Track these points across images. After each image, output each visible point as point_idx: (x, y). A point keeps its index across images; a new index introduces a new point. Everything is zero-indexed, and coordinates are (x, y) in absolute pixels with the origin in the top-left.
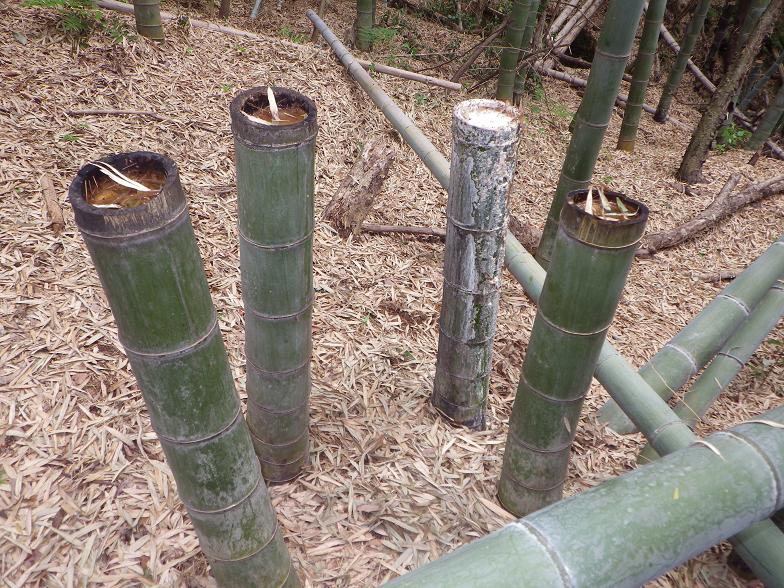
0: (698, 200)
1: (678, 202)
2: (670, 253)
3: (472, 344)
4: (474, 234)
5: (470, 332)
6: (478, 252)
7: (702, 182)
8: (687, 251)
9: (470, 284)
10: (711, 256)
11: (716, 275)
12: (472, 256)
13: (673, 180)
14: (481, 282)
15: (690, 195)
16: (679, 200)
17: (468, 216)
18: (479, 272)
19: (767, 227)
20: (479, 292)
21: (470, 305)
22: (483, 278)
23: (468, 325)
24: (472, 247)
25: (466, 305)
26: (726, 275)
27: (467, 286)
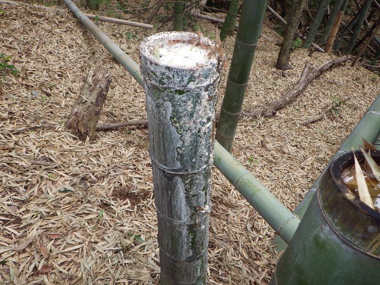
0: (289, 79)
1: (279, 82)
2: (282, 111)
3: (190, 260)
4: (182, 176)
5: (188, 252)
6: (187, 191)
7: (290, 69)
8: (290, 109)
9: (183, 217)
10: (302, 110)
11: (308, 121)
12: (182, 195)
13: (274, 70)
14: (193, 215)
15: (285, 77)
16: (280, 80)
17: (174, 161)
18: (190, 207)
19: (325, 89)
20: (192, 222)
21: (185, 232)
22: (195, 210)
23: (185, 247)
24: (181, 188)
25: (181, 234)
26: (312, 120)
27: (180, 219)
